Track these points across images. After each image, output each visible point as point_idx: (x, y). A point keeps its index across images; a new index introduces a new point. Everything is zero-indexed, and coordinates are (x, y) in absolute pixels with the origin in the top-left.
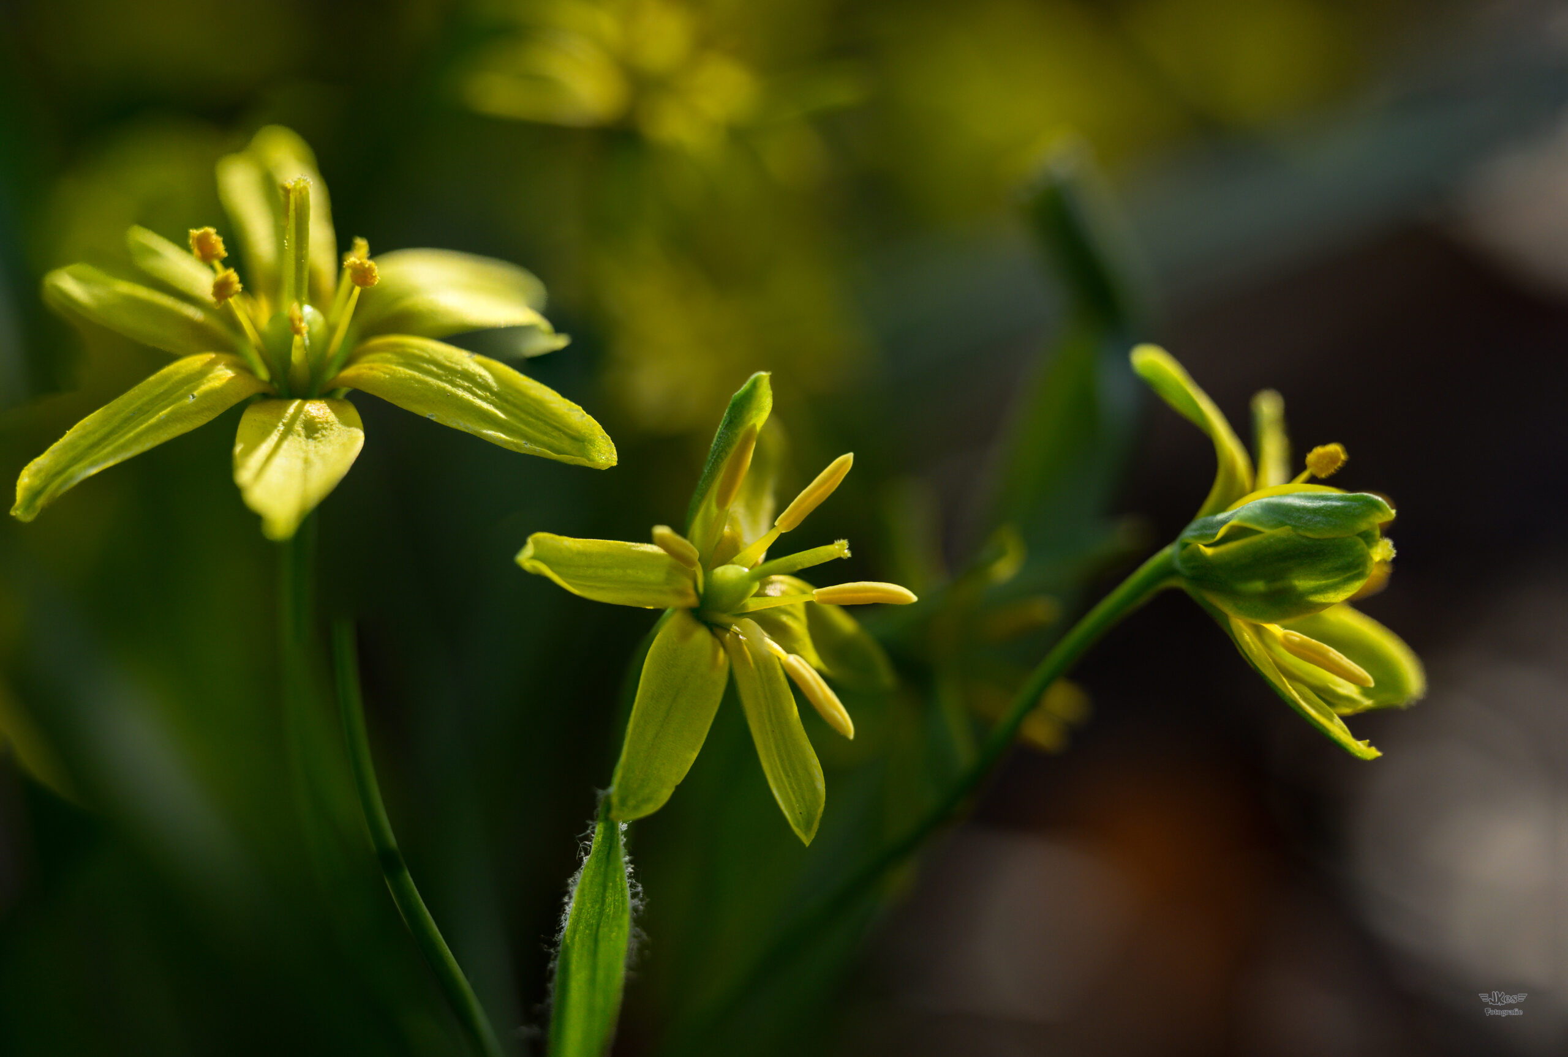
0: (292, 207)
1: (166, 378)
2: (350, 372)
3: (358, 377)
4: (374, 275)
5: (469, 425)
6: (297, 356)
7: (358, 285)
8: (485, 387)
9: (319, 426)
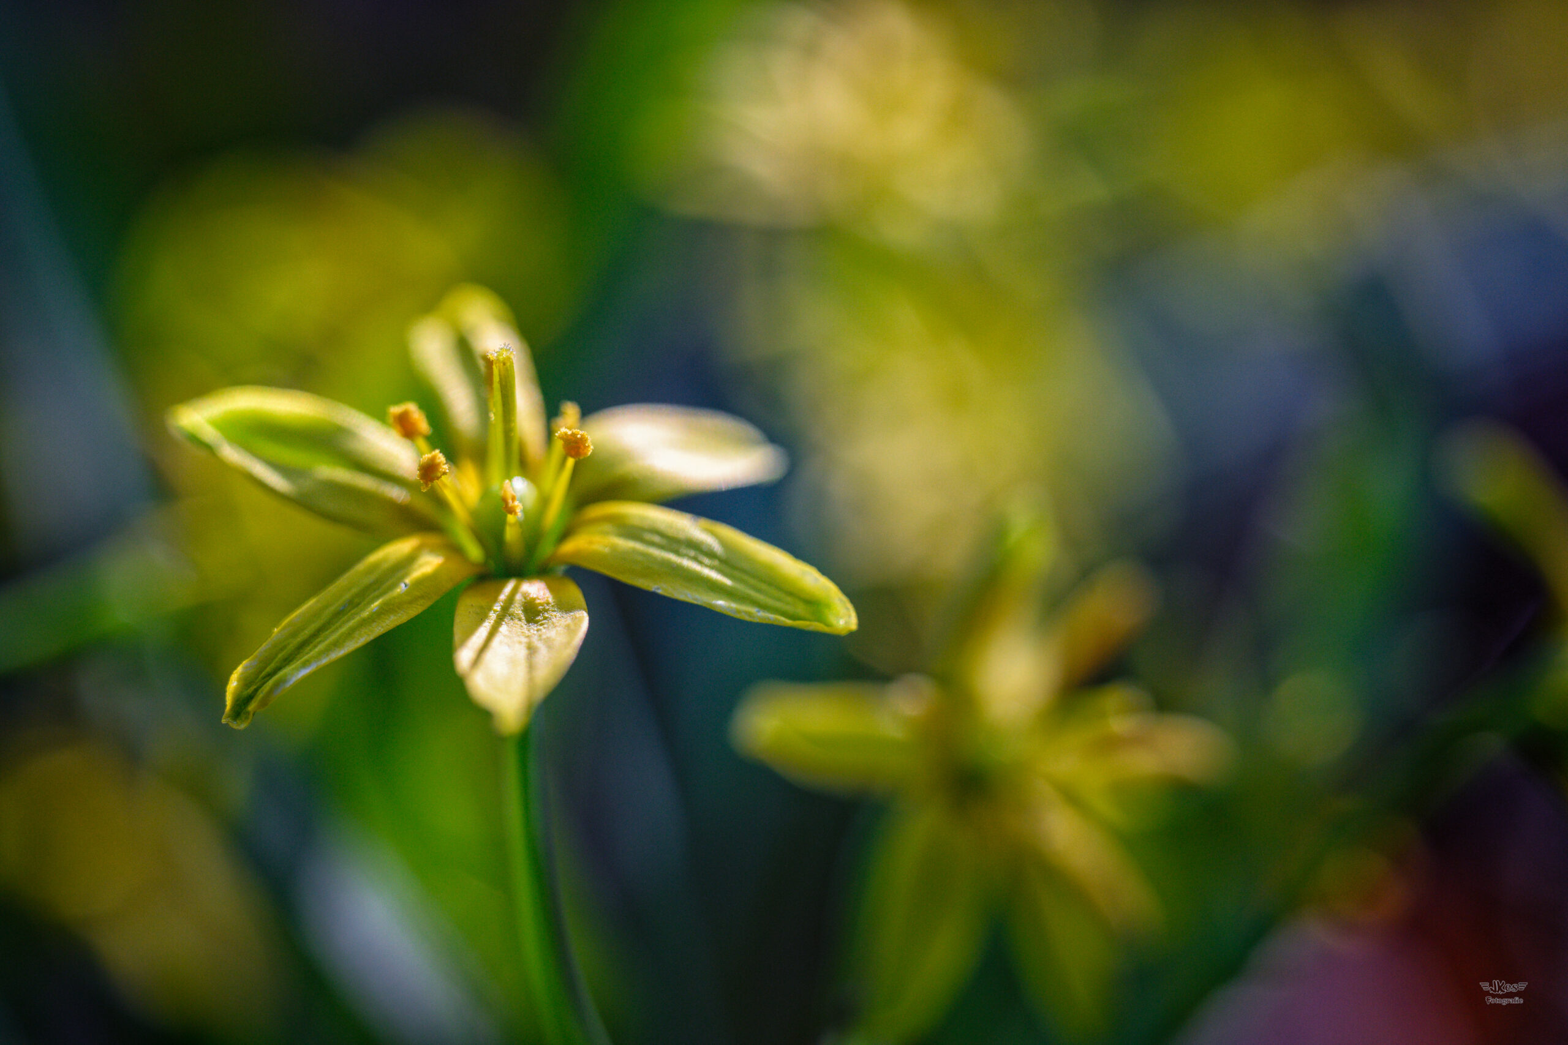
0: (496, 378)
1: (375, 566)
2: (570, 547)
3: (577, 553)
4: (587, 445)
5: (697, 596)
6: (511, 534)
7: (572, 456)
8: (711, 554)
9: (540, 608)
